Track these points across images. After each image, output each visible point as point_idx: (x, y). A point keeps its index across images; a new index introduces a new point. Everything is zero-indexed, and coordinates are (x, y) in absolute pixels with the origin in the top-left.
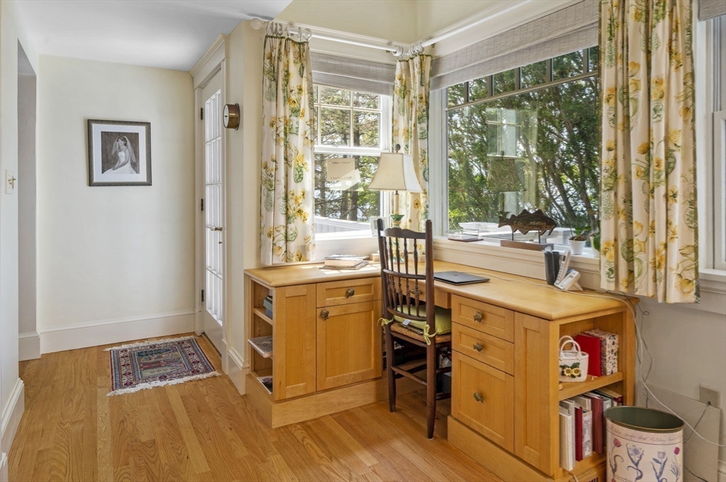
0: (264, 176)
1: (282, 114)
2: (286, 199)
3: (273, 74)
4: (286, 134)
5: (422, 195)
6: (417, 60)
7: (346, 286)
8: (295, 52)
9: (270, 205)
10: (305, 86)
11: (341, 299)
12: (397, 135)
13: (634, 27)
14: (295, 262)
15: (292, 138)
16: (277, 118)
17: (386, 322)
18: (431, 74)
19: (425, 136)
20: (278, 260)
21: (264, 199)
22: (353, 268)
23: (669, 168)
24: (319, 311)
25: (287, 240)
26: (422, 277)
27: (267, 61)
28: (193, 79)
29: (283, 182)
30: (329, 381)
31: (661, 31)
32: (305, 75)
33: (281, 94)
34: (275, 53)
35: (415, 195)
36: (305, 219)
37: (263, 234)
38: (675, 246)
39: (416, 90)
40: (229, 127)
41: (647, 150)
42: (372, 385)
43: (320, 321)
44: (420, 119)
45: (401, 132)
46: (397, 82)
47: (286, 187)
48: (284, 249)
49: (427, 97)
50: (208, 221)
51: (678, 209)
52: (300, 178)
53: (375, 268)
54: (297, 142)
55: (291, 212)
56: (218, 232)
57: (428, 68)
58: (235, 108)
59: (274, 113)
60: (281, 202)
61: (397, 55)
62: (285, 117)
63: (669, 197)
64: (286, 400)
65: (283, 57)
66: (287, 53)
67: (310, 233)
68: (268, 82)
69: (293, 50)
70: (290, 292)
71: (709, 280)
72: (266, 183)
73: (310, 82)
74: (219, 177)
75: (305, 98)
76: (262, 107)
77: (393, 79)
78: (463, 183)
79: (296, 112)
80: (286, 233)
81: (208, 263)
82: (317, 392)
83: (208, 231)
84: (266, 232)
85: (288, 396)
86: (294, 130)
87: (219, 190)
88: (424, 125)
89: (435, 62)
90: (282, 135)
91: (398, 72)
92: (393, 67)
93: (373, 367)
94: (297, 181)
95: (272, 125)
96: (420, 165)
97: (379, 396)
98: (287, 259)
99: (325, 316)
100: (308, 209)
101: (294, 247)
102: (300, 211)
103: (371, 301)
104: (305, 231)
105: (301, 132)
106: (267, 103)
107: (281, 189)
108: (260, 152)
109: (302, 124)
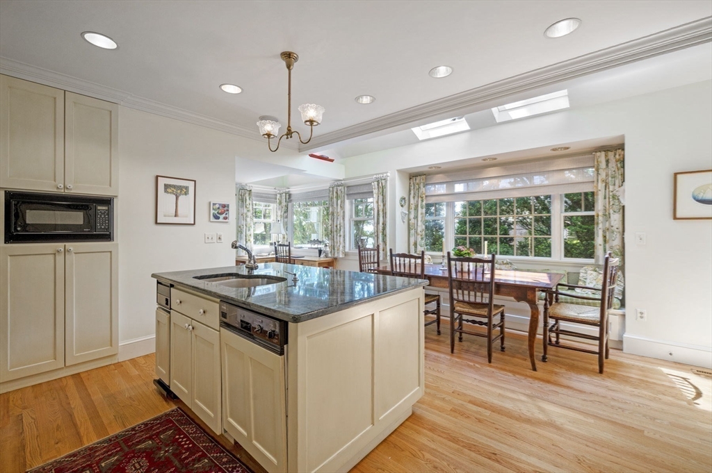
3: (242, 200)
6: (284, 194)
9: (241, 238)
10: (251, 203)
13: (335, 199)
18: (289, 199)
19: (287, 217)
23: (340, 230)
26: (287, 256)
29: (245, 231)
31: (339, 202)
32: (251, 199)
34: (243, 194)
35: (284, 235)
38: (341, 246)
39: (284, 203)
41: (337, 226)
44: (285, 212)
45: (279, 216)
46: (278, 200)
47: (246, 233)
49: (287, 206)
51: (342, 238)
53: (274, 256)
54: (248, 219)
55: (247, 240)
57: (287, 197)
59: (242, 212)
60: (244, 238)
61: (278, 192)
62: (246, 212)
63: (340, 236)
65: (245, 195)
68: (240, 202)
69: (247, 193)
71: (348, 253)
72: (240, 232)
73: (252, 201)
75: (251, 206)
78: (298, 229)
79: (248, 211)
86: (248, 216)
88: (286, 214)
89: (290, 195)
91: (278, 198)
92: (276, 195)
94: (249, 231)
95: (242, 215)
96: (285, 226)
102: (249, 240)
105: (250, 216)
106: (240, 209)
107: (244, 233)
108: (238, 223)
109: (250, 214)
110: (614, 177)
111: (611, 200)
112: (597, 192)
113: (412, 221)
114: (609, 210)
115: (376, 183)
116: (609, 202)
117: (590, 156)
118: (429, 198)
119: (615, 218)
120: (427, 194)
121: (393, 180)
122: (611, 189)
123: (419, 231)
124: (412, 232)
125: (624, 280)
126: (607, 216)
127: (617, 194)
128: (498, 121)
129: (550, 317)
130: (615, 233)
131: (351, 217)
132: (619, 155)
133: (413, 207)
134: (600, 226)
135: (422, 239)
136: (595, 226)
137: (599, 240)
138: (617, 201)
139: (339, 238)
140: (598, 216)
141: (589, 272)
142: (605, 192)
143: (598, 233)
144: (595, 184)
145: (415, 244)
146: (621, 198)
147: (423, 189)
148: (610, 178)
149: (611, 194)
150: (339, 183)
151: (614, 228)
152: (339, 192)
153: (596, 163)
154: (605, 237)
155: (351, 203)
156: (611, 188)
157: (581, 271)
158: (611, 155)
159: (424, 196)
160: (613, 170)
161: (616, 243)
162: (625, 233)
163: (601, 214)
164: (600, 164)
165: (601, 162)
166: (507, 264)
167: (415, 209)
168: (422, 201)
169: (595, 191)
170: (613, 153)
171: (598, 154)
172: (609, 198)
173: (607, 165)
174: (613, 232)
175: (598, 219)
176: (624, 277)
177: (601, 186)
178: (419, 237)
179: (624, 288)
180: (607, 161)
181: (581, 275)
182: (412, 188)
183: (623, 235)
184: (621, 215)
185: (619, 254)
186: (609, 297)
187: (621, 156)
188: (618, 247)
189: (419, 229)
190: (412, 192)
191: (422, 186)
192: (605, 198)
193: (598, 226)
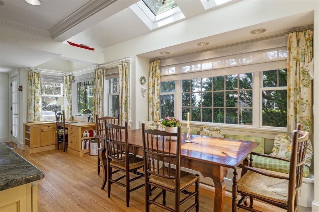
0: (29, 102)
1: (33, 89)
2: (34, 107)
3: (31, 80)
4: (34, 93)
5: (70, 106)
6: (69, 76)
7: (48, 125)
8: (37, 75)
9: (30, 109)
10: (39, 82)
11: (47, 128)
12: (64, 93)
13: (97, 79)
14: (36, 121)
15: (36, 94)
16: (32, 90)
17: (57, 132)
18: (72, 80)
19: (71, 93)
20: (32, 120)
21: (28, 107)
22: (51, 122)
23: (100, 103)
24: (41, 130)
25: (34, 116)
26: (63, 122)
27: (29, 77)
28: (8, 75)
29: (33, 103)
30: (44, 144)
32: (39, 80)
33: (33, 84)
34: (31, 75)
36: (39, 112)
37: (28, 115)
39: (68, 83)
40: (19, 91)
42: (55, 146)
43: (41, 132)
44: (69, 89)
45: (65, 92)
46: (64, 81)
47: (34, 105)
48: (34, 118)
49: (71, 85)
50: (13, 113)
51: (101, 109)
52: (38, 103)
53: (55, 122)
54: (37, 95)
55: (35, 110)
56: (16, 115)
57: (71, 78)
58: (21, 87)
59: (31, 89)
60: (33, 108)
61: (64, 75)
62: (34, 89)
63: (99, 107)
64: (33, 148)
65: (34, 76)
66: (34, 75)
67: (40, 115)
68: (29, 82)
70: (34, 126)
72: (29, 104)
73: (41, 81)
74: (17, 101)
75: (39, 86)
76: (28, 87)
77: (64, 80)
79: (37, 88)
80: (34, 115)
81: (13, 123)
82: (41, 147)
83: (13, 115)
84: (29, 114)
85: (33, 147)
86: (36, 92)
87: (17, 105)
88: (70, 91)
89: (73, 77)
90: (33, 93)
91: (64, 79)
92: (63, 77)
93: (55, 142)
94: (37, 103)
95: (30, 91)
96: (69, 100)
97: (56, 148)
98: (34, 120)
99: (42, 131)
100: (40, 109)
101: (36, 118)
102: (38, 110)
103: (54, 128)
104: (39, 114)
105: (38, 92)
106: (29, 86)
107: (33, 105)
108: (27, 97)
109: (38, 91)
110: (304, 55)
111: (301, 75)
112: (289, 69)
113: (151, 95)
114: (299, 84)
115: (121, 66)
116: (300, 77)
117: (284, 37)
118: (162, 78)
119: (305, 92)
120: (161, 75)
121: (134, 63)
122: (301, 66)
123: (155, 104)
124: (151, 104)
125: (313, 149)
126: (298, 90)
127: (307, 69)
128: (206, 8)
129: (239, 192)
130: (305, 105)
131: (110, 92)
132: (309, 35)
133: (151, 84)
134: (292, 99)
135: (157, 109)
136: (288, 99)
137: (291, 111)
138: (306, 76)
139: (98, 108)
140: (290, 90)
141: (282, 140)
142: (296, 68)
143: (289, 105)
144: (288, 62)
145: (153, 113)
146: (310, 73)
147: (158, 71)
148: (300, 56)
149: (301, 70)
150: (99, 67)
151: (304, 101)
152: (99, 74)
153: (288, 43)
154: (296, 108)
155: (110, 82)
156: (301, 64)
157: (275, 138)
158: (301, 35)
159: (159, 76)
160: (303, 48)
161: (306, 114)
162: (314, 105)
163: (292, 88)
164: (292, 44)
165: (292, 42)
166: (217, 130)
167: (153, 87)
168: (158, 80)
169: (288, 68)
170: (303, 33)
171: (290, 34)
172: (300, 74)
173: (298, 44)
174: (303, 105)
175: (290, 92)
176: (313, 144)
177: (293, 63)
178: (155, 108)
179: (313, 156)
180: (298, 41)
181: (276, 142)
182: (151, 70)
183: (312, 106)
184: (310, 89)
185: (309, 124)
186: (297, 175)
187: (311, 36)
188: (307, 118)
189: (155, 102)
190: (151, 73)
191: (157, 68)
192: (296, 74)
193: (290, 99)
